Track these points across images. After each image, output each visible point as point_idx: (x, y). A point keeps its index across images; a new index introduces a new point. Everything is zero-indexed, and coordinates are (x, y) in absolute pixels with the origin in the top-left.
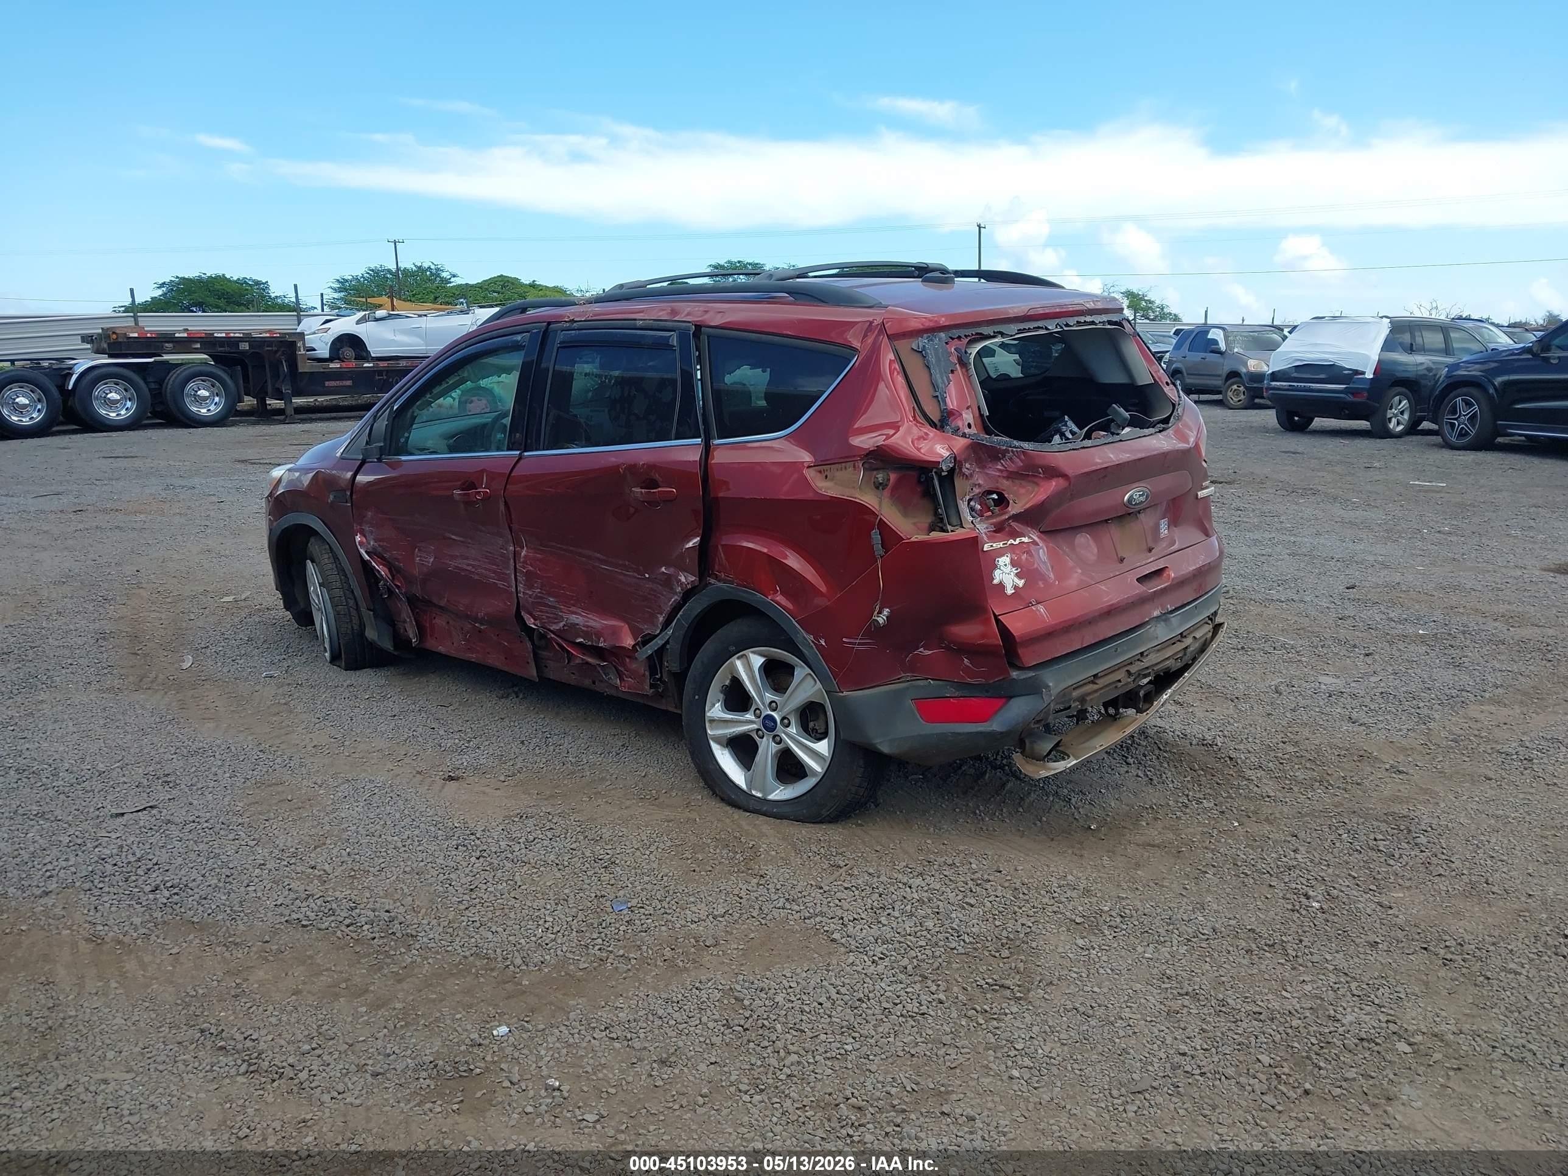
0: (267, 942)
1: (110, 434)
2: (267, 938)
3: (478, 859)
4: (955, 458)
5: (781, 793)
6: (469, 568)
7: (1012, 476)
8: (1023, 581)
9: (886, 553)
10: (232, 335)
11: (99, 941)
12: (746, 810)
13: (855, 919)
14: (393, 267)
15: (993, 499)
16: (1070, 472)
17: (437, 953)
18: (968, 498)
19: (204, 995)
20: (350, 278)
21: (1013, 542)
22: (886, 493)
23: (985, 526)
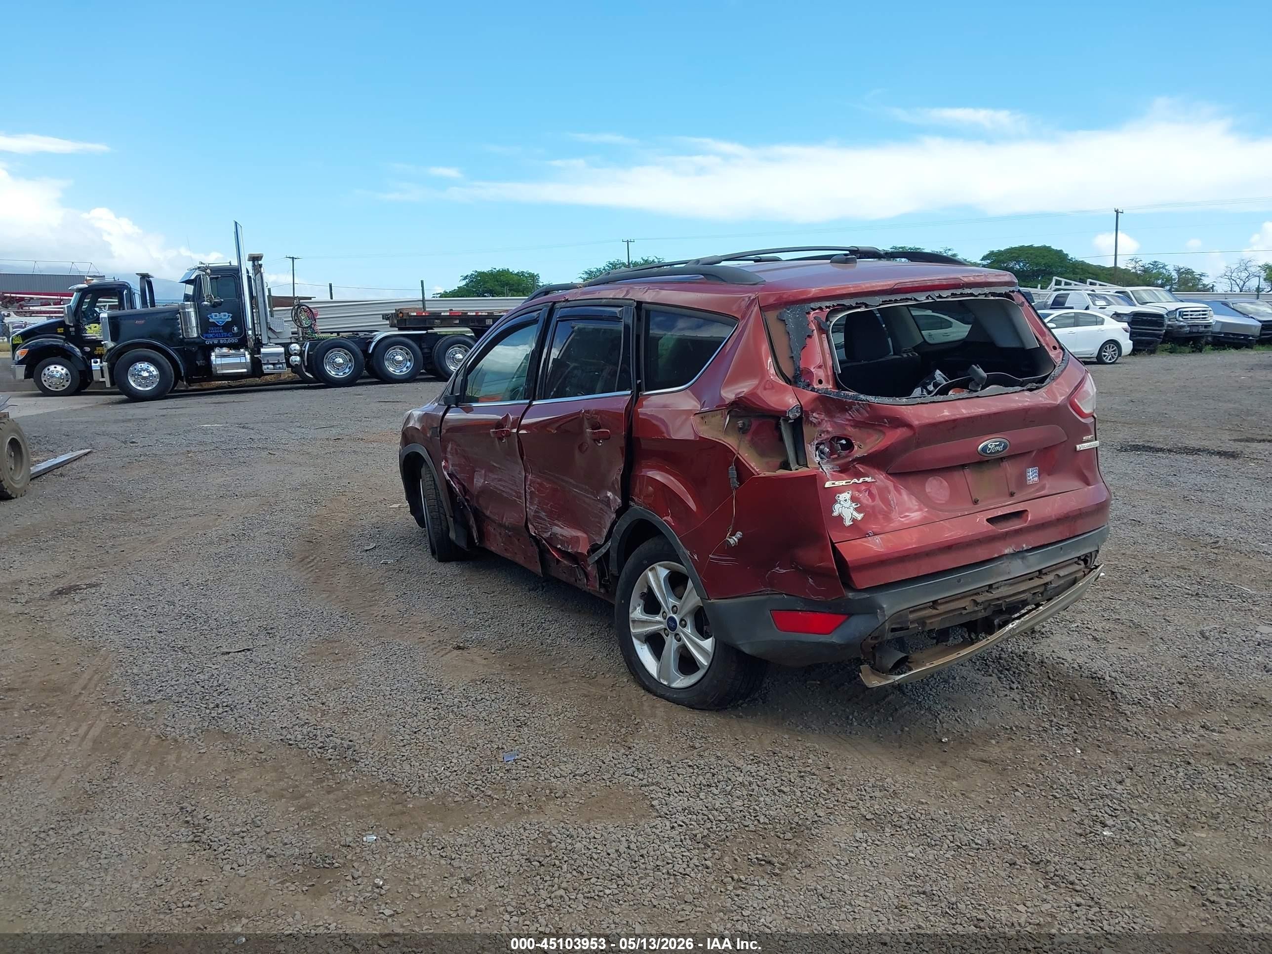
0: (261, 753)
1: (391, 385)
2: (262, 750)
3: (434, 709)
4: (801, 408)
5: (681, 682)
6: (501, 488)
7: (857, 424)
8: (862, 515)
9: (740, 485)
10: (480, 314)
11: (164, 738)
12: (655, 695)
13: (680, 791)
14: (626, 261)
15: (842, 445)
16: (916, 423)
17: (365, 776)
18: (816, 442)
19: (200, 784)
20: (595, 270)
21: (856, 481)
22: (748, 438)
23: (831, 466)
